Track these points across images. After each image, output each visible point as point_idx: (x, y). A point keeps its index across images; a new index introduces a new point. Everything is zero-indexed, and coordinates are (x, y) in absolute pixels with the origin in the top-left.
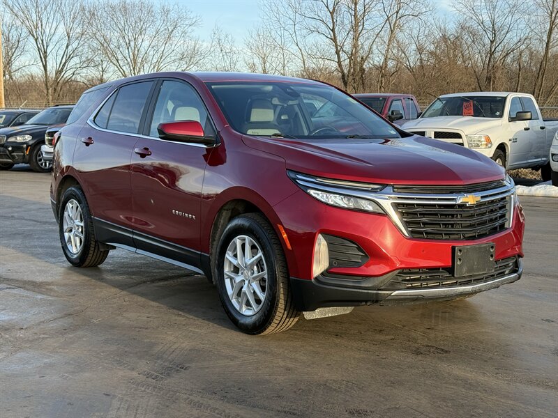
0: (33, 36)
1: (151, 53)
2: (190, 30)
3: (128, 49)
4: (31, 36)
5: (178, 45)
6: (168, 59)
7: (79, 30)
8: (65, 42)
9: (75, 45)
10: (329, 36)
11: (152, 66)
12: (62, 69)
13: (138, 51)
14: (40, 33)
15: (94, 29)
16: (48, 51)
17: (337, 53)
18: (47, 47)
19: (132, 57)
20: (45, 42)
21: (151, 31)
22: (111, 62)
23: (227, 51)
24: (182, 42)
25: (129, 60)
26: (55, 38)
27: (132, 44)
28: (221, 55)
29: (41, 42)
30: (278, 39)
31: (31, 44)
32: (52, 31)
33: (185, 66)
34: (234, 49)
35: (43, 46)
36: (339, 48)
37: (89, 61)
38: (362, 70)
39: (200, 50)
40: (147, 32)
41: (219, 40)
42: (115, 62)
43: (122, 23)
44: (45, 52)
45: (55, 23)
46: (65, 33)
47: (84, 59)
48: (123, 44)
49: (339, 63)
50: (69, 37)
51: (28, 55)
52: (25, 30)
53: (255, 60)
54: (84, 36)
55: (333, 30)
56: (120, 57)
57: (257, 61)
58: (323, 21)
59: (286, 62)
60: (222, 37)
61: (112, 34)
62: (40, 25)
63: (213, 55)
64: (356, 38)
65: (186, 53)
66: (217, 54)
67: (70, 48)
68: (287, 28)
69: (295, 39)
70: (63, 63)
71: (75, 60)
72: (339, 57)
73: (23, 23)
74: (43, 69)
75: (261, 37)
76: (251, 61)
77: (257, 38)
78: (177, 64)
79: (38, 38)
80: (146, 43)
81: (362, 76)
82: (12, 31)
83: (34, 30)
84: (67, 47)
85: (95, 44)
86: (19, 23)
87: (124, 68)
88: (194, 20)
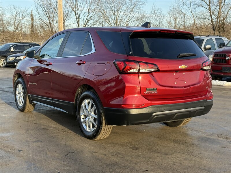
0: (74, 11)
1: (124, 18)
2: (142, 6)
3: (114, 16)
4: (73, 11)
5: (136, 14)
6: (131, 20)
7: (93, 8)
8: (87, 14)
9: (91, 15)
10: (207, 8)
11: (124, 24)
12: (86, 25)
13: (118, 17)
14: (77, 10)
15: (100, 8)
16: (80, 18)
17: (211, 16)
18: (80, 16)
19: (116, 20)
20: (79, 14)
21: (124, 8)
22: (107, 22)
23: (159, 16)
24: (138, 12)
25: (114, 21)
26: (83, 12)
27: (116, 13)
28: (155, 18)
29: (77, 14)
30: (182, 10)
31: (73, 15)
32: (82, 9)
33: (139, 23)
34: (162, 15)
35: (78, 15)
36: (212, 13)
37: (97, 21)
38: (223, 24)
39: (146, 16)
40: (123, 8)
41: (155, 11)
42: (108, 22)
43: (112, 5)
44: (79, 18)
45: (83, 5)
46: (87, 9)
47: (95, 21)
48: (112, 14)
49: (212, 20)
50: (89, 11)
51: (72, 19)
52: (71, 8)
53: (171, 20)
54: (95, 11)
55: (209, 5)
56: (110, 19)
57: (172, 20)
58: (204, 1)
59: (186, 21)
60: (156, 10)
61: (107, 9)
62: (77, 6)
63: (152, 18)
64: (220, 9)
65: (139, 17)
66: (154, 17)
67: (89, 16)
68: (187, 5)
69: (190, 9)
70: (86, 23)
71: (91, 21)
72: (211, 18)
73: (70, 5)
74: (78, 25)
75: (175, 9)
76: (169, 20)
77: (173, 10)
78: (135, 22)
79: (76, 12)
80: (122, 13)
81: (223, 26)
82: (65, 9)
83: (74, 9)
84: (88, 15)
85: (100, 14)
86: (68, 6)
87: (112, 24)
88: (144, 2)
